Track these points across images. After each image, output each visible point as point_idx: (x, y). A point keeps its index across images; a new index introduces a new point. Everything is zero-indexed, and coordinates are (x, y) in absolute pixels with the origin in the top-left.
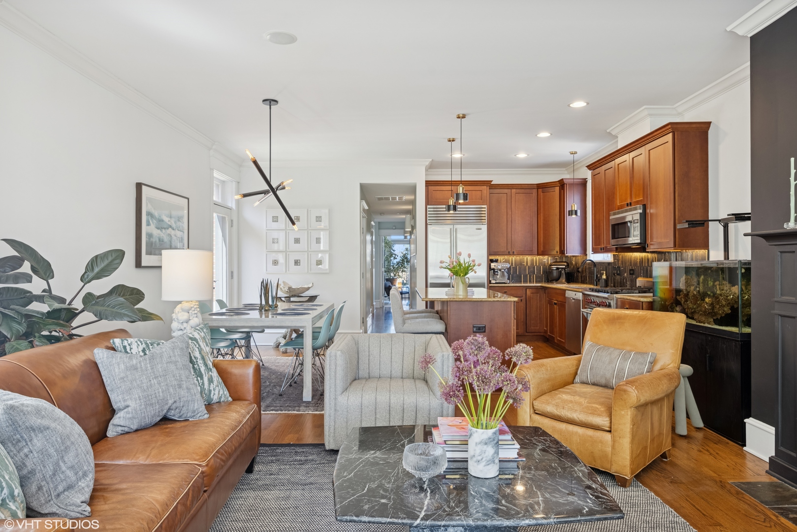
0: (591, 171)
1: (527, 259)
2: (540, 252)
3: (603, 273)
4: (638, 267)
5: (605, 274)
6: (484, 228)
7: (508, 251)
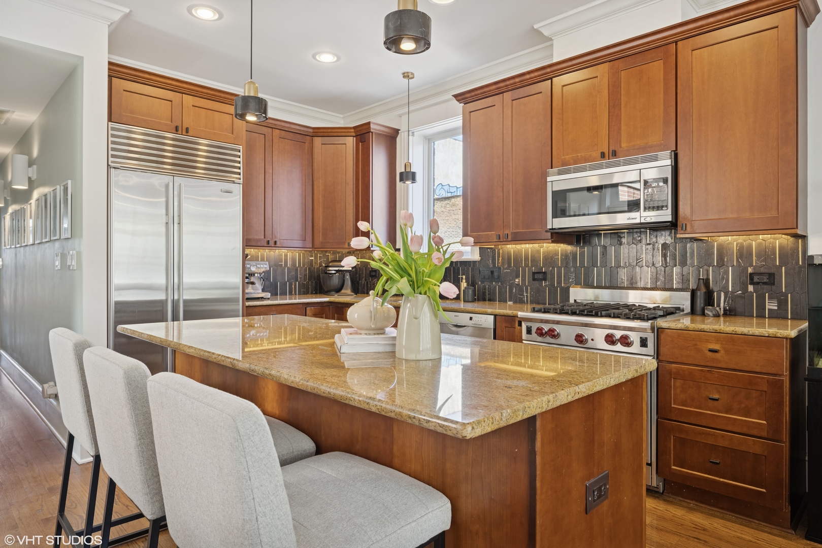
0: (462, 105)
1: (286, 256)
2: (317, 244)
3: (462, 278)
4: (559, 269)
5: (464, 281)
6: (238, 190)
7: (266, 240)
